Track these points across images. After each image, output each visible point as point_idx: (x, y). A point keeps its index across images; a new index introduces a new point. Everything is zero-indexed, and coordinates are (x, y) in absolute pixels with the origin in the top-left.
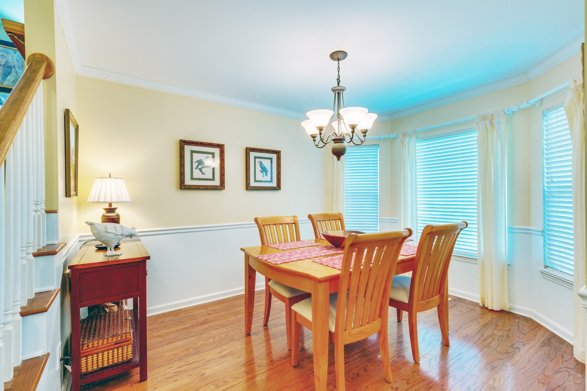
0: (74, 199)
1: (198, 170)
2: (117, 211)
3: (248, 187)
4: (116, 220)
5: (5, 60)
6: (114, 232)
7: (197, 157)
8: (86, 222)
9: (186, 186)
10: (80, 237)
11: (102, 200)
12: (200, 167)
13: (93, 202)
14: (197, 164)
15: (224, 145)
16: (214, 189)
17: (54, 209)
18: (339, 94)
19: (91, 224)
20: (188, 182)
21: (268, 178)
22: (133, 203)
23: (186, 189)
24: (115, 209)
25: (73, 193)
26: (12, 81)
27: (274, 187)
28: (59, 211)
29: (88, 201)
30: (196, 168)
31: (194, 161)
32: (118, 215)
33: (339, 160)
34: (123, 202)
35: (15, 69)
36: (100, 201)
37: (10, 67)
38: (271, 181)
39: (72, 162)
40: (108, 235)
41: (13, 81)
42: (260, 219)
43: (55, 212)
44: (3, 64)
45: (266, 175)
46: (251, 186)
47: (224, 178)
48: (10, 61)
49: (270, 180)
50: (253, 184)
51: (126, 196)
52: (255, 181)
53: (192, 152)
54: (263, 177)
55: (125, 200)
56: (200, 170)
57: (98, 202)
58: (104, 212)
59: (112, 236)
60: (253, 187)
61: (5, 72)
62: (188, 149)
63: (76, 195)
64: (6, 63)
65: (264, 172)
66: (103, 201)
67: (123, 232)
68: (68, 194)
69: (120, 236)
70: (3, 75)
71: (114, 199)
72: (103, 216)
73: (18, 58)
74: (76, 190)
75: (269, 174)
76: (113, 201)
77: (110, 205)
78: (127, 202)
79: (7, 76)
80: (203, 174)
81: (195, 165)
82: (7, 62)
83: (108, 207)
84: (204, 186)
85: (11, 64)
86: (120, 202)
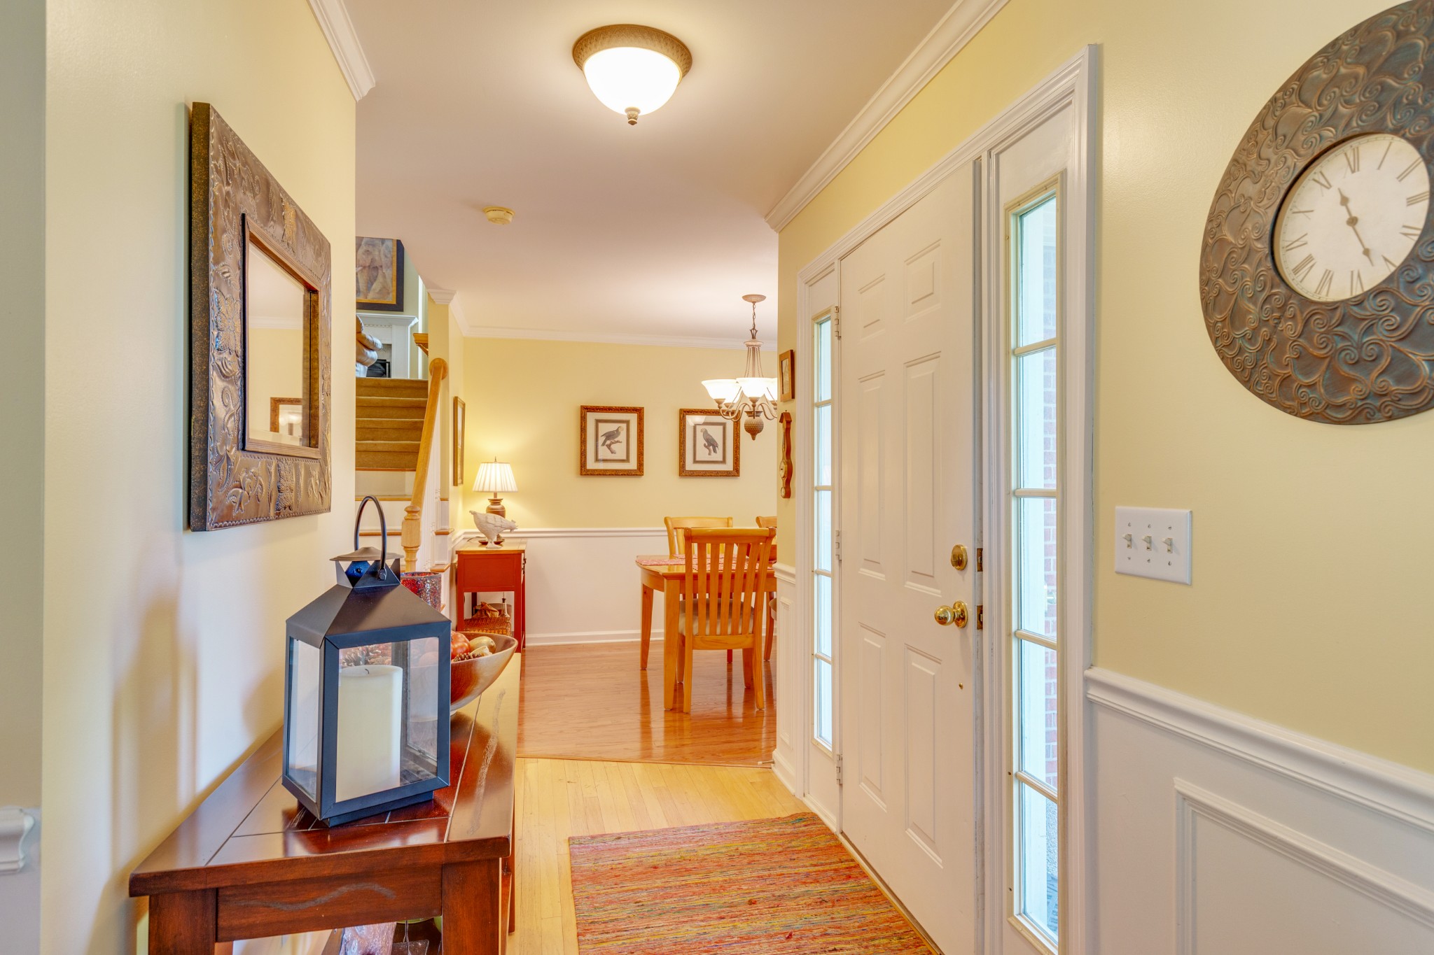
0: (460, 487)
1: (605, 447)
2: (502, 503)
3: (683, 472)
4: (501, 513)
5: (370, 258)
6: (493, 522)
7: (605, 428)
8: (470, 512)
9: (589, 470)
10: (465, 533)
11: (486, 489)
12: (608, 442)
13: (478, 491)
14: (604, 438)
15: (643, 408)
16: (628, 475)
17: (446, 497)
18: (754, 349)
19: (474, 514)
20: (591, 465)
21: (719, 457)
22: (518, 494)
23: (588, 475)
24: (500, 500)
25: (459, 481)
26: (377, 291)
27: (727, 472)
28: (450, 499)
29: (473, 490)
30: (603, 444)
31: (601, 433)
32: (503, 508)
33: (754, 439)
34: (508, 492)
35: (382, 270)
36: (485, 490)
37: (376, 268)
38: (724, 461)
39: (459, 447)
40: (488, 525)
41: (380, 290)
42: (671, 519)
43: (447, 500)
44: (368, 265)
45: (715, 451)
46: (687, 469)
47: (643, 458)
48: (377, 258)
49: (721, 459)
50: (690, 466)
51: (511, 484)
52: (695, 461)
53: (598, 421)
54: (709, 454)
55: (510, 490)
56: (609, 446)
57: (483, 492)
58: (488, 504)
59: (491, 526)
60: (691, 471)
61: (370, 277)
62: (591, 417)
63: (462, 483)
64: (372, 262)
65: (711, 447)
66: (488, 490)
67: (503, 524)
68: (455, 483)
69: (499, 528)
70: (368, 283)
71: (499, 489)
72: (488, 508)
73: (386, 251)
74: (462, 478)
75: (720, 450)
76: (497, 490)
77: (495, 494)
78: (512, 492)
79: (372, 284)
80: (612, 453)
81: (601, 440)
82: (373, 260)
83: (493, 498)
84: (613, 470)
85: (377, 264)
86: (505, 492)
